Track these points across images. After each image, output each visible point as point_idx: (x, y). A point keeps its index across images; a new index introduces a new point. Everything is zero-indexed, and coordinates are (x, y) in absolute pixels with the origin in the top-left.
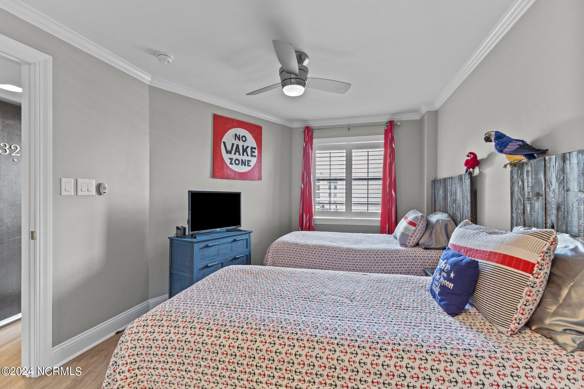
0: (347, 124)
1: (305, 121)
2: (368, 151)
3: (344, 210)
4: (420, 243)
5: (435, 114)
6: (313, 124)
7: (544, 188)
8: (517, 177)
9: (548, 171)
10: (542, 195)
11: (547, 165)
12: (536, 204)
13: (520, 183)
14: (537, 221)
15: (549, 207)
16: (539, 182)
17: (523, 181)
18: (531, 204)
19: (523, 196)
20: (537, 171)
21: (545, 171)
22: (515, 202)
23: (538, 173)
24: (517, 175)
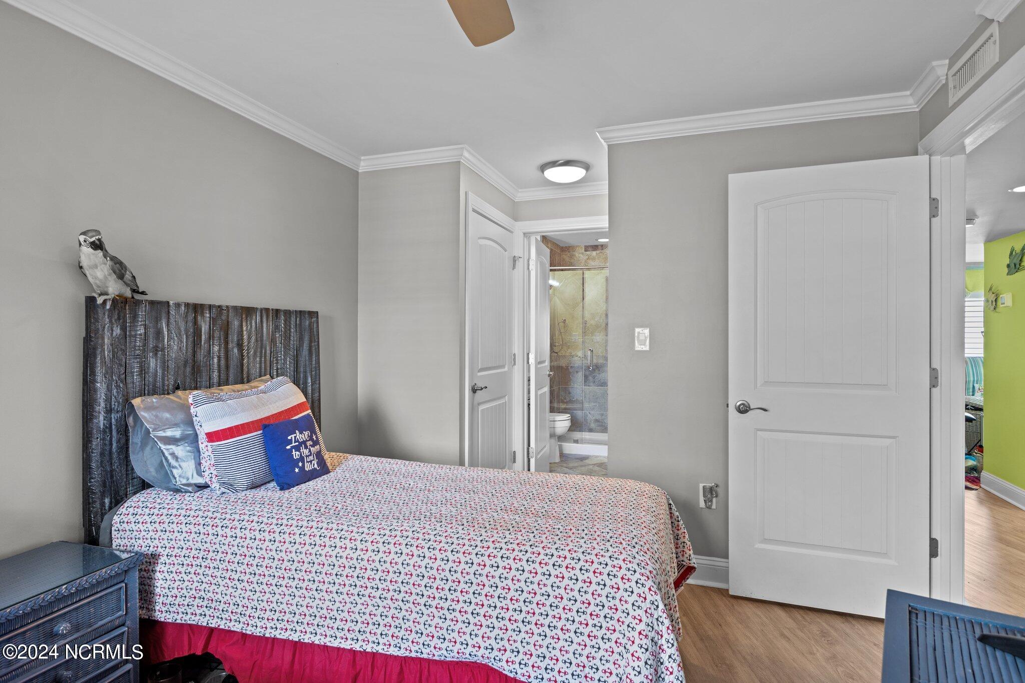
7: (166, 341)
8: (111, 321)
9: (172, 320)
10: (163, 350)
11: (172, 312)
12: (152, 363)
13: (117, 331)
14: (154, 385)
15: (172, 365)
16: (159, 334)
17: (124, 329)
18: (141, 363)
19: (124, 352)
20: (157, 318)
21: (169, 318)
22: (103, 362)
23: (157, 320)
24: (110, 317)
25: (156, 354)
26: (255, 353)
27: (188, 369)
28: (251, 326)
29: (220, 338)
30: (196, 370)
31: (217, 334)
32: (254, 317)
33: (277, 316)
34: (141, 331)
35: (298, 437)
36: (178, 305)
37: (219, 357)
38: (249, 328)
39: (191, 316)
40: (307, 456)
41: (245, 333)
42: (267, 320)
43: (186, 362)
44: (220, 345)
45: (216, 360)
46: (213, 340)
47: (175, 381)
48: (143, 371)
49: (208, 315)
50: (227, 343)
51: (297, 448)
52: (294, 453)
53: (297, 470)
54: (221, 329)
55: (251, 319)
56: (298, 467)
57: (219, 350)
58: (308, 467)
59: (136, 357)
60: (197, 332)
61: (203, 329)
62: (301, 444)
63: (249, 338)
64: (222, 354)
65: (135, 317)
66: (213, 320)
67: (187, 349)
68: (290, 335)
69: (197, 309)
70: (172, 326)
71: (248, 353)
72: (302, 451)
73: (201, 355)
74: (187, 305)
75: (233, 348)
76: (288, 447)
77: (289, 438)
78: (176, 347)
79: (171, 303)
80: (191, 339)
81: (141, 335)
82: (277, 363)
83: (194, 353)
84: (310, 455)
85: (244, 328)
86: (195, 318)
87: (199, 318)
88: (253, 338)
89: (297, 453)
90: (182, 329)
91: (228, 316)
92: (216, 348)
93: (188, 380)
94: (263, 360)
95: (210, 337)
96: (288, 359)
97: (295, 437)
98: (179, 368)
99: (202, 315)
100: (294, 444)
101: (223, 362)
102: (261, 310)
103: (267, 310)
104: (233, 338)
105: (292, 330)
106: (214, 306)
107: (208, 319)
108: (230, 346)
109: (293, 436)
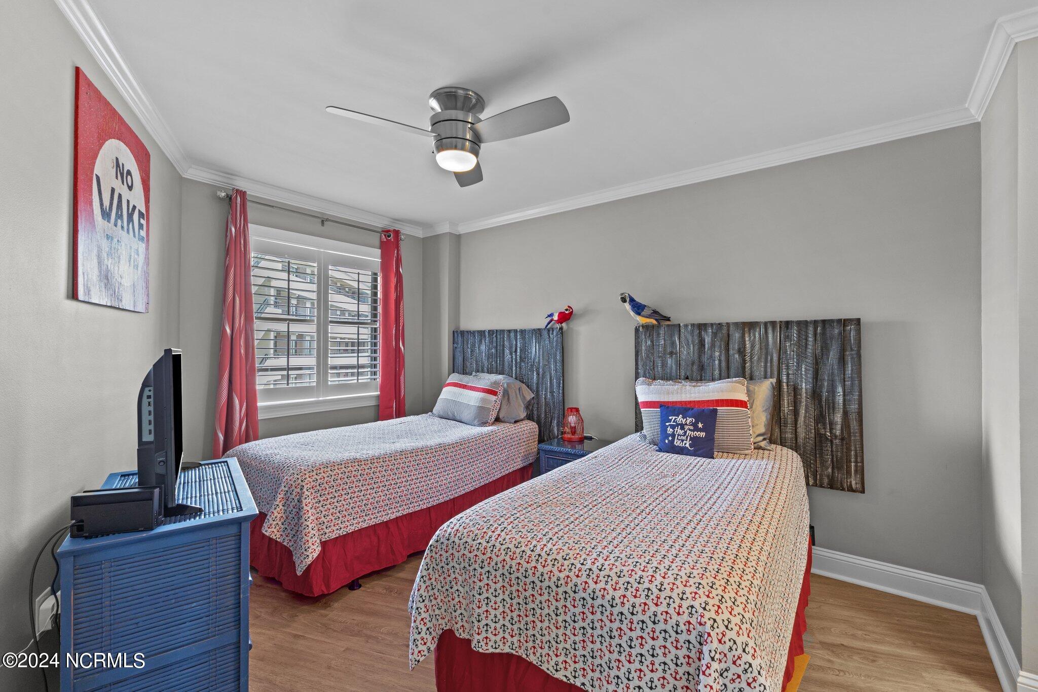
0: (319, 212)
1: (230, 173)
2: (359, 274)
3: (315, 384)
4: (501, 416)
5: (457, 239)
6: (252, 190)
7: (678, 348)
8: (645, 338)
9: (682, 335)
10: (676, 354)
11: (682, 330)
12: (669, 361)
13: (649, 343)
14: (671, 374)
15: (683, 363)
16: (673, 343)
17: (652, 342)
18: (662, 361)
19: (653, 354)
20: (671, 334)
21: (680, 335)
22: (642, 359)
23: (672, 336)
24: (645, 335)
25: (672, 356)
26: (759, 359)
27: (695, 367)
28: (755, 337)
29: (720, 347)
30: (702, 368)
31: (717, 344)
32: (758, 330)
33: (787, 328)
34: (662, 342)
35: (678, 419)
36: (686, 326)
37: (720, 361)
38: (752, 340)
39: (696, 332)
40: (678, 435)
41: (747, 343)
42: (773, 331)
43: (693, 364)
44: (721, 352)
45: (717, 362)
46: (715, 348)
47: (685, 374)
48: (664, 365)
49: (710, 331)
50: (727, 350)
51: (673, 427)
52: (668, 429)
53: (667, 441)
54: (721, 340)
55: (755, 331)
56: (668, 439)
57: (720, 356)
58: (677, 443)
59: (659, 357)
60: (702, 343)
61: (706, 340)
62: (678, 425)
63: (753, 347)
64: (723, 358)
65: (658, 334)
66: (715, 335)
67: (694, 353)
68: (806, 344)
69: (702, 327)
70: (683, 338)
71: (751, 359)
72: (676, 430)
73: (705, 359)
74: (693, 325)
75: (734, 355)
76: (667, 424)
77: (670, 418)
78: (685, 352)
79: (681, 324)
80: (696, 347)
81: (662, 345)
82: (788, 369)
83: (700, 357)
84: (684, 436)
85: (747, 339)
86: (700, 333)
87: (703, 333)
88: (757, 347)
89: (671, 430)
90: (690, 341)
91: (728, 330)
92: (717, 354)
93: (695, 374)
94: (769, 364)
95: (713, 345)
96: (804, 366)
97: (675, 419)
98: (688, 365)
99: (706, 330)
100: (672, 423)
101: (724, 364)
102: (766, 324)
103: (773, 323)
104: (734, 346)
105: (810, 339)
106: (715, 324)
107: (711, 333)
108: (731, 352)
109: (674, 418)
